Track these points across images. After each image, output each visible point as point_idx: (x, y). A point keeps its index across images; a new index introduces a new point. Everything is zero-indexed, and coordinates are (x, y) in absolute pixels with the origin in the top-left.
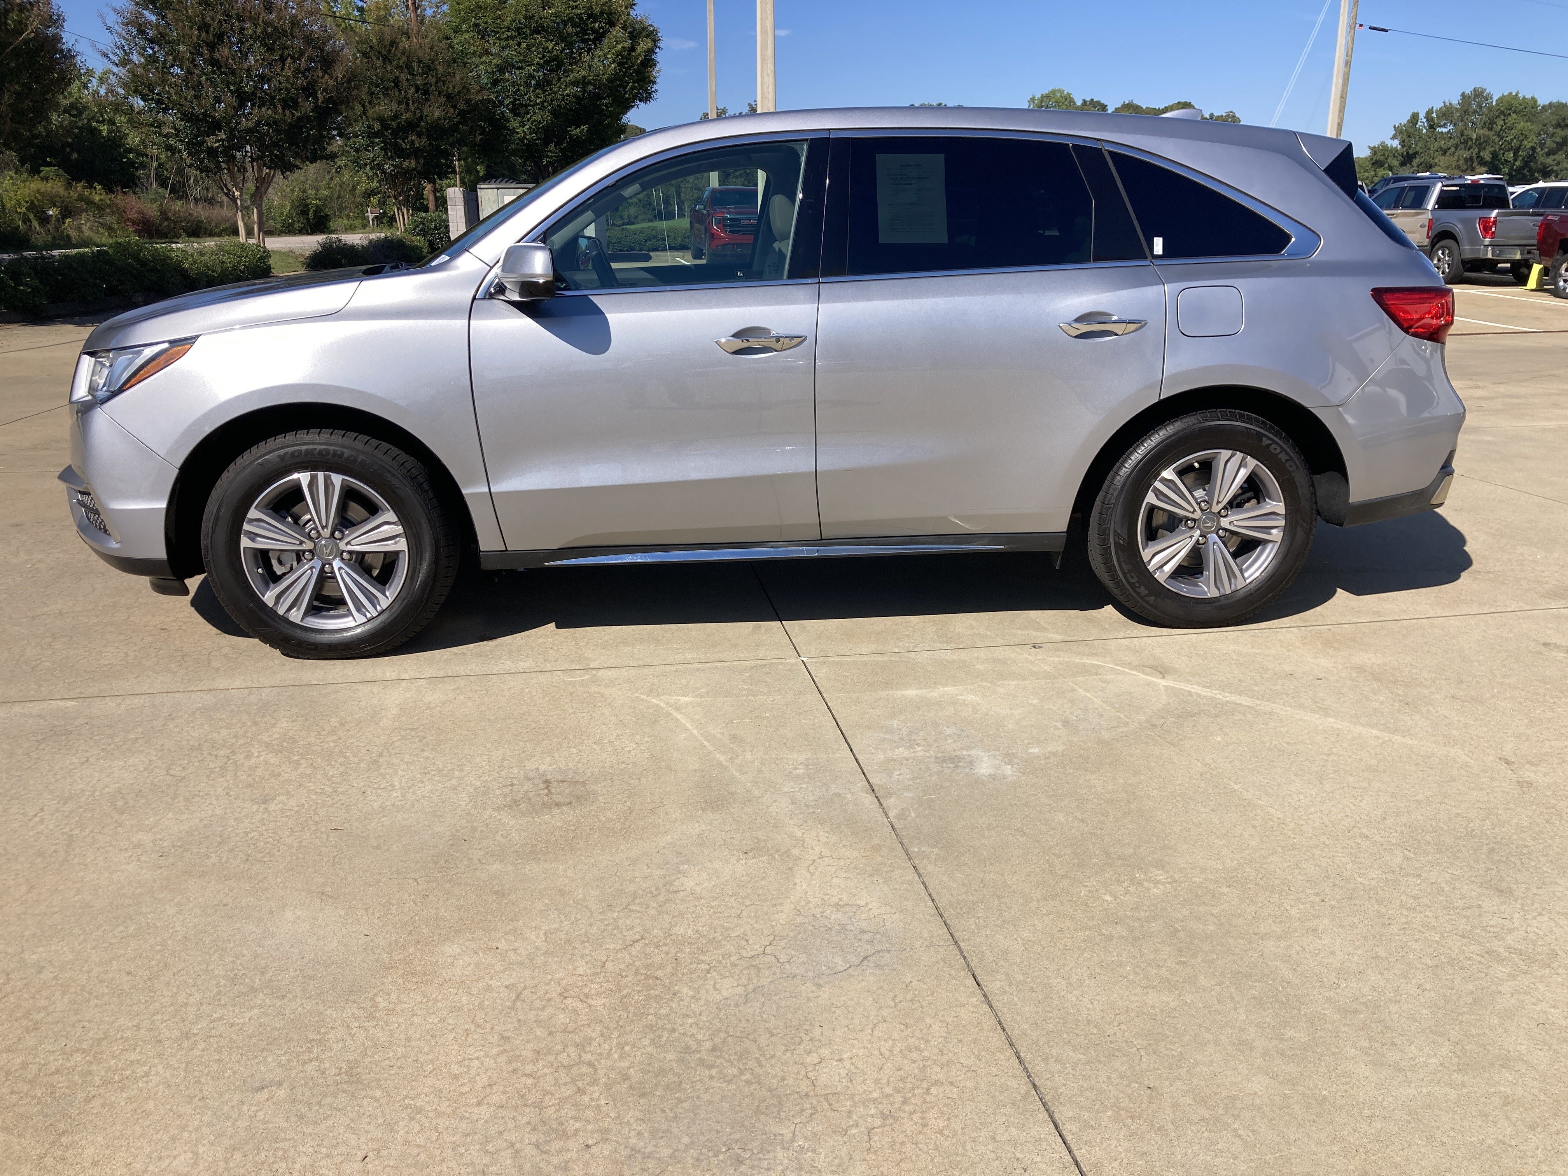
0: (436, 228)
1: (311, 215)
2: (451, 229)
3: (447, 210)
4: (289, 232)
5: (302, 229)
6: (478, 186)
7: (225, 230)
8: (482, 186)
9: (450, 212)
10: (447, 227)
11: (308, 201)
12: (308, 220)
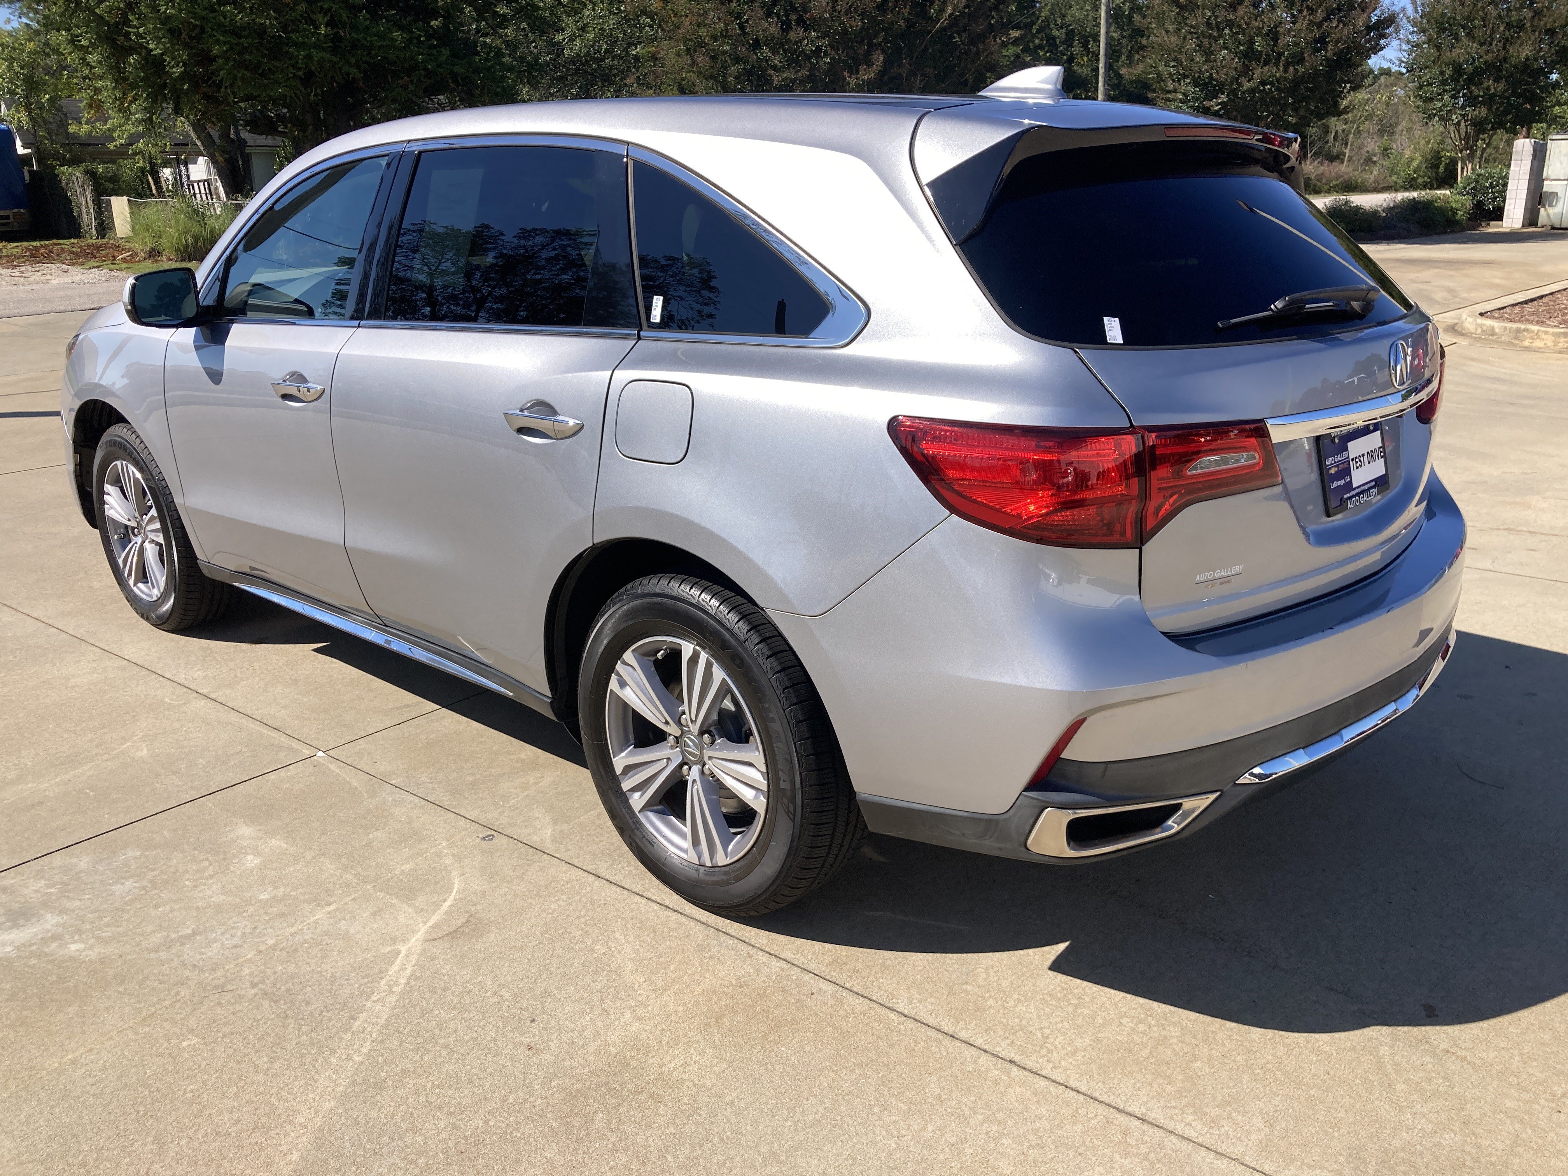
0: (1491, 186)
1: (1441, 169)
2: (1509, 187)
3: (1509, 166)
4: (1411, 187)
5: (1427, 183)
6: (1550, 137)
7: (1334, 187)
8: (1554, 137)
9: (1512, 168)
10: (1505, 185)
11: (1442, 154)
12: (1437, 173)
